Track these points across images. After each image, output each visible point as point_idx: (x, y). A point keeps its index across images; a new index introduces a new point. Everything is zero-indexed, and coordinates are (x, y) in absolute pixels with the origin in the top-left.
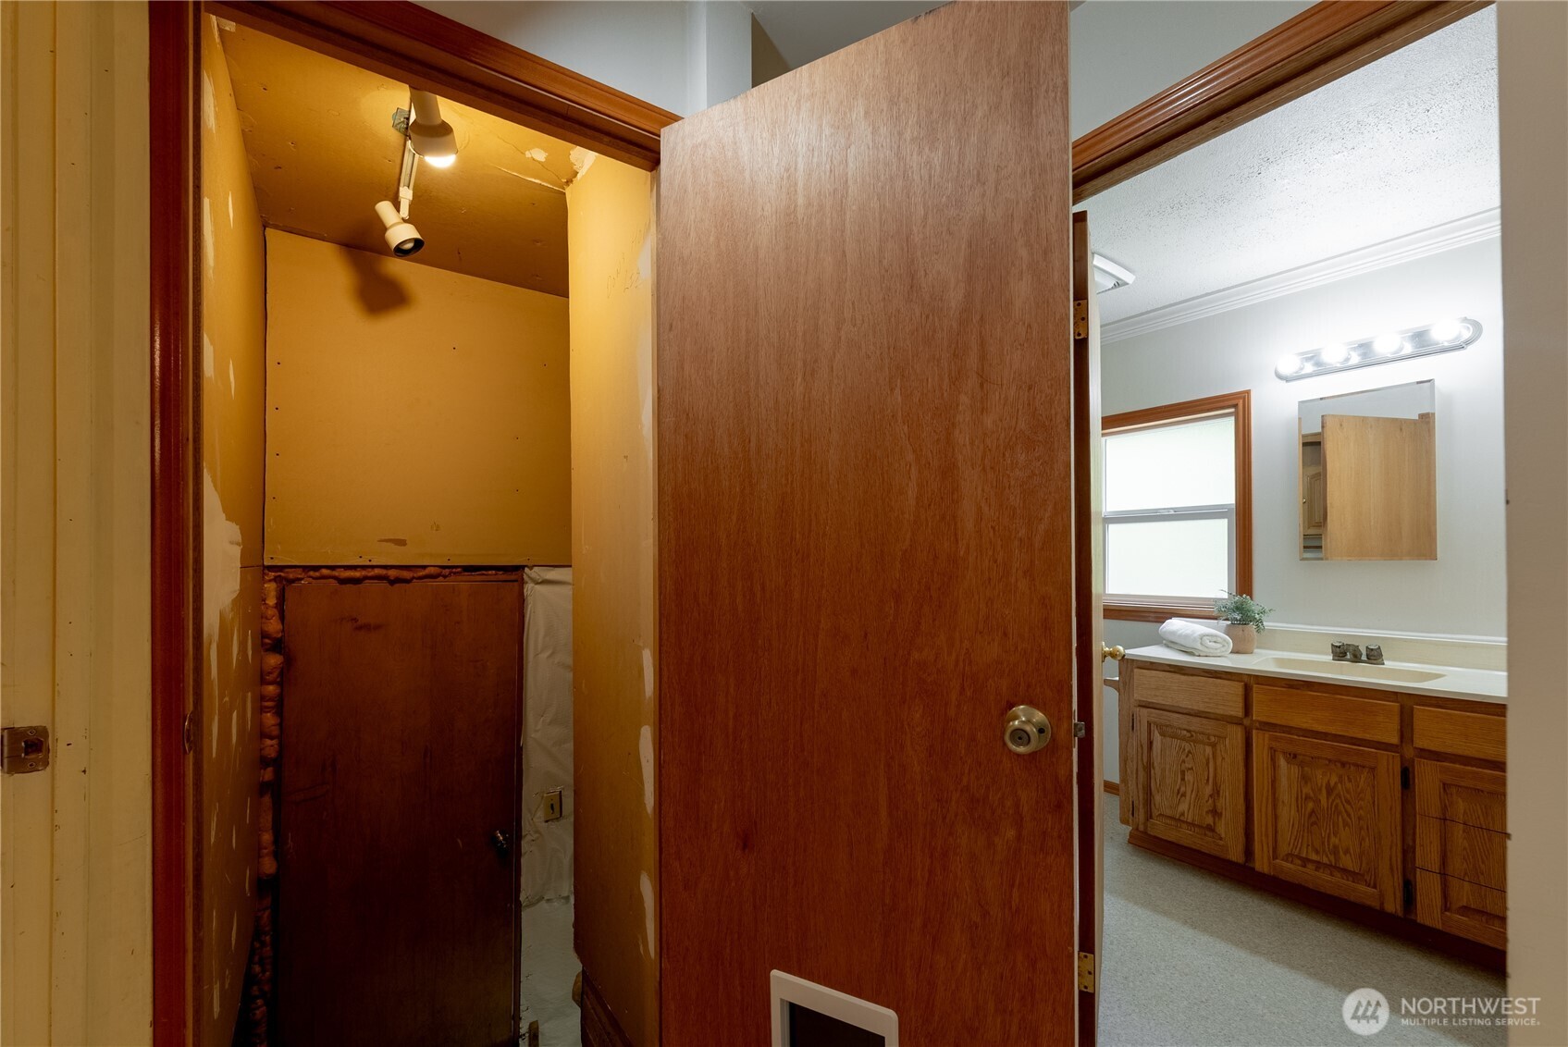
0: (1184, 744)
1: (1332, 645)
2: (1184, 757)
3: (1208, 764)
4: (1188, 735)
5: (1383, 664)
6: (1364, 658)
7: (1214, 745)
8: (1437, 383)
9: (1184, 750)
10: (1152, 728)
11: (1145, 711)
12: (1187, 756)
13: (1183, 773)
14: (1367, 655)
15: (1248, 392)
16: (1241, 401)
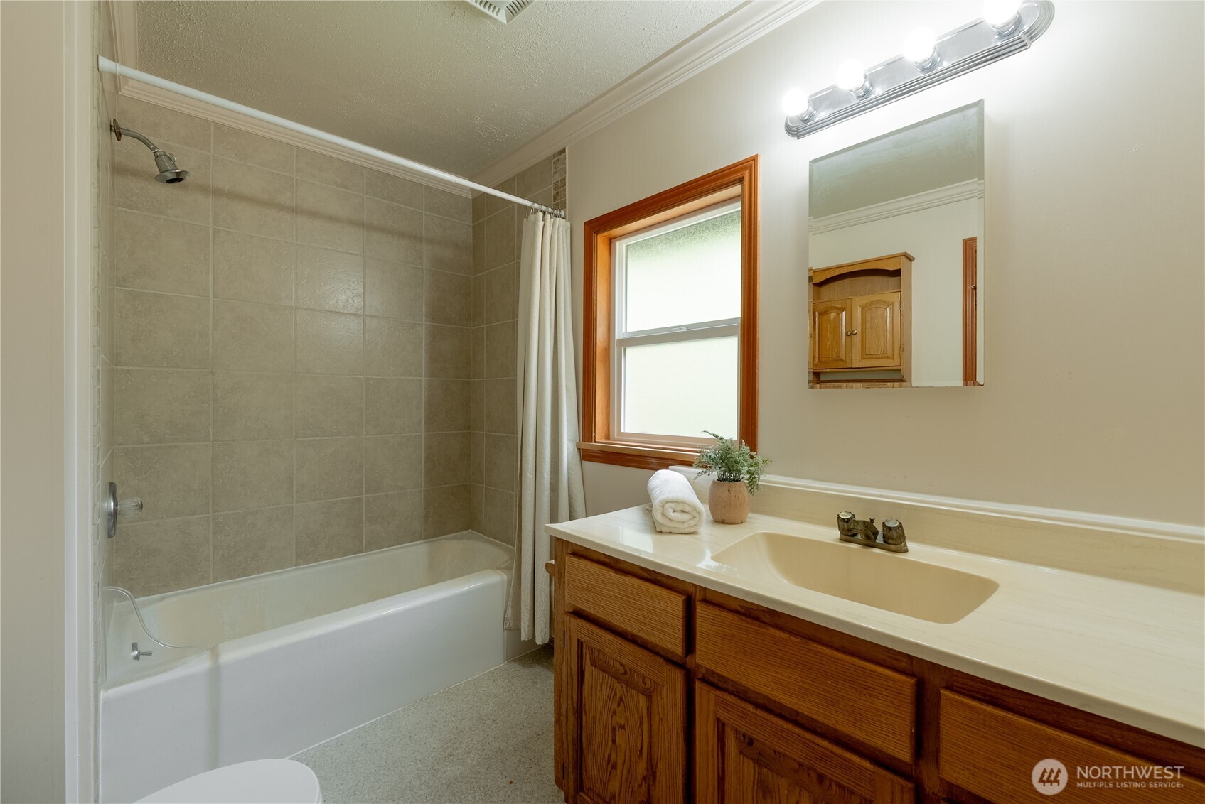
0: (617, 685)
1: (839, 518)
2: (615, 705)
3: (641, 723)
4: (622, 670)
5: (906, 551)
6: (880, 539)
7: (648, 695)
8: (988, 108)
9: (616, 694)
10: (584, 650)
11: (576, 623)
12: (619, 705)
13: (614, 730)
14: (884, 537)
15: (754, 159)
16: (747, 172)
